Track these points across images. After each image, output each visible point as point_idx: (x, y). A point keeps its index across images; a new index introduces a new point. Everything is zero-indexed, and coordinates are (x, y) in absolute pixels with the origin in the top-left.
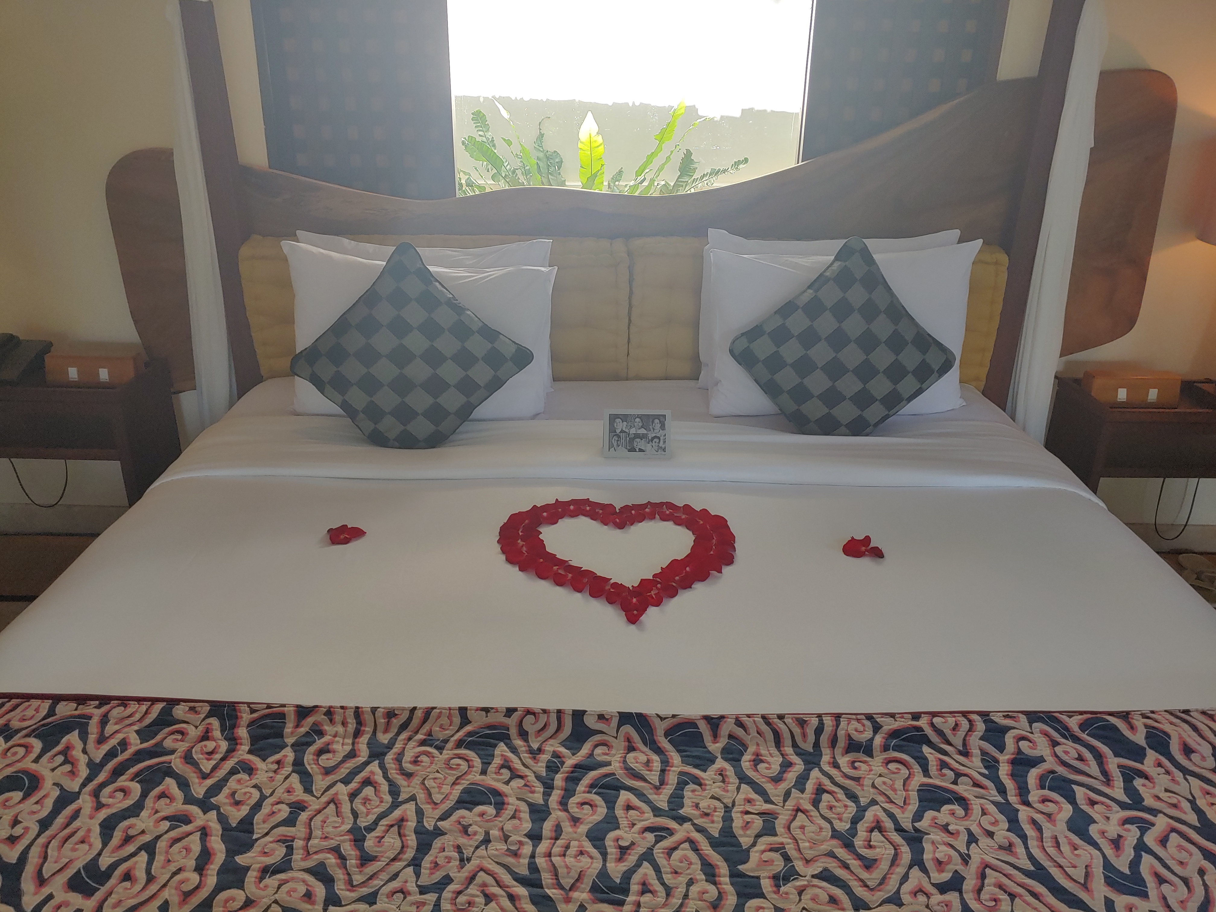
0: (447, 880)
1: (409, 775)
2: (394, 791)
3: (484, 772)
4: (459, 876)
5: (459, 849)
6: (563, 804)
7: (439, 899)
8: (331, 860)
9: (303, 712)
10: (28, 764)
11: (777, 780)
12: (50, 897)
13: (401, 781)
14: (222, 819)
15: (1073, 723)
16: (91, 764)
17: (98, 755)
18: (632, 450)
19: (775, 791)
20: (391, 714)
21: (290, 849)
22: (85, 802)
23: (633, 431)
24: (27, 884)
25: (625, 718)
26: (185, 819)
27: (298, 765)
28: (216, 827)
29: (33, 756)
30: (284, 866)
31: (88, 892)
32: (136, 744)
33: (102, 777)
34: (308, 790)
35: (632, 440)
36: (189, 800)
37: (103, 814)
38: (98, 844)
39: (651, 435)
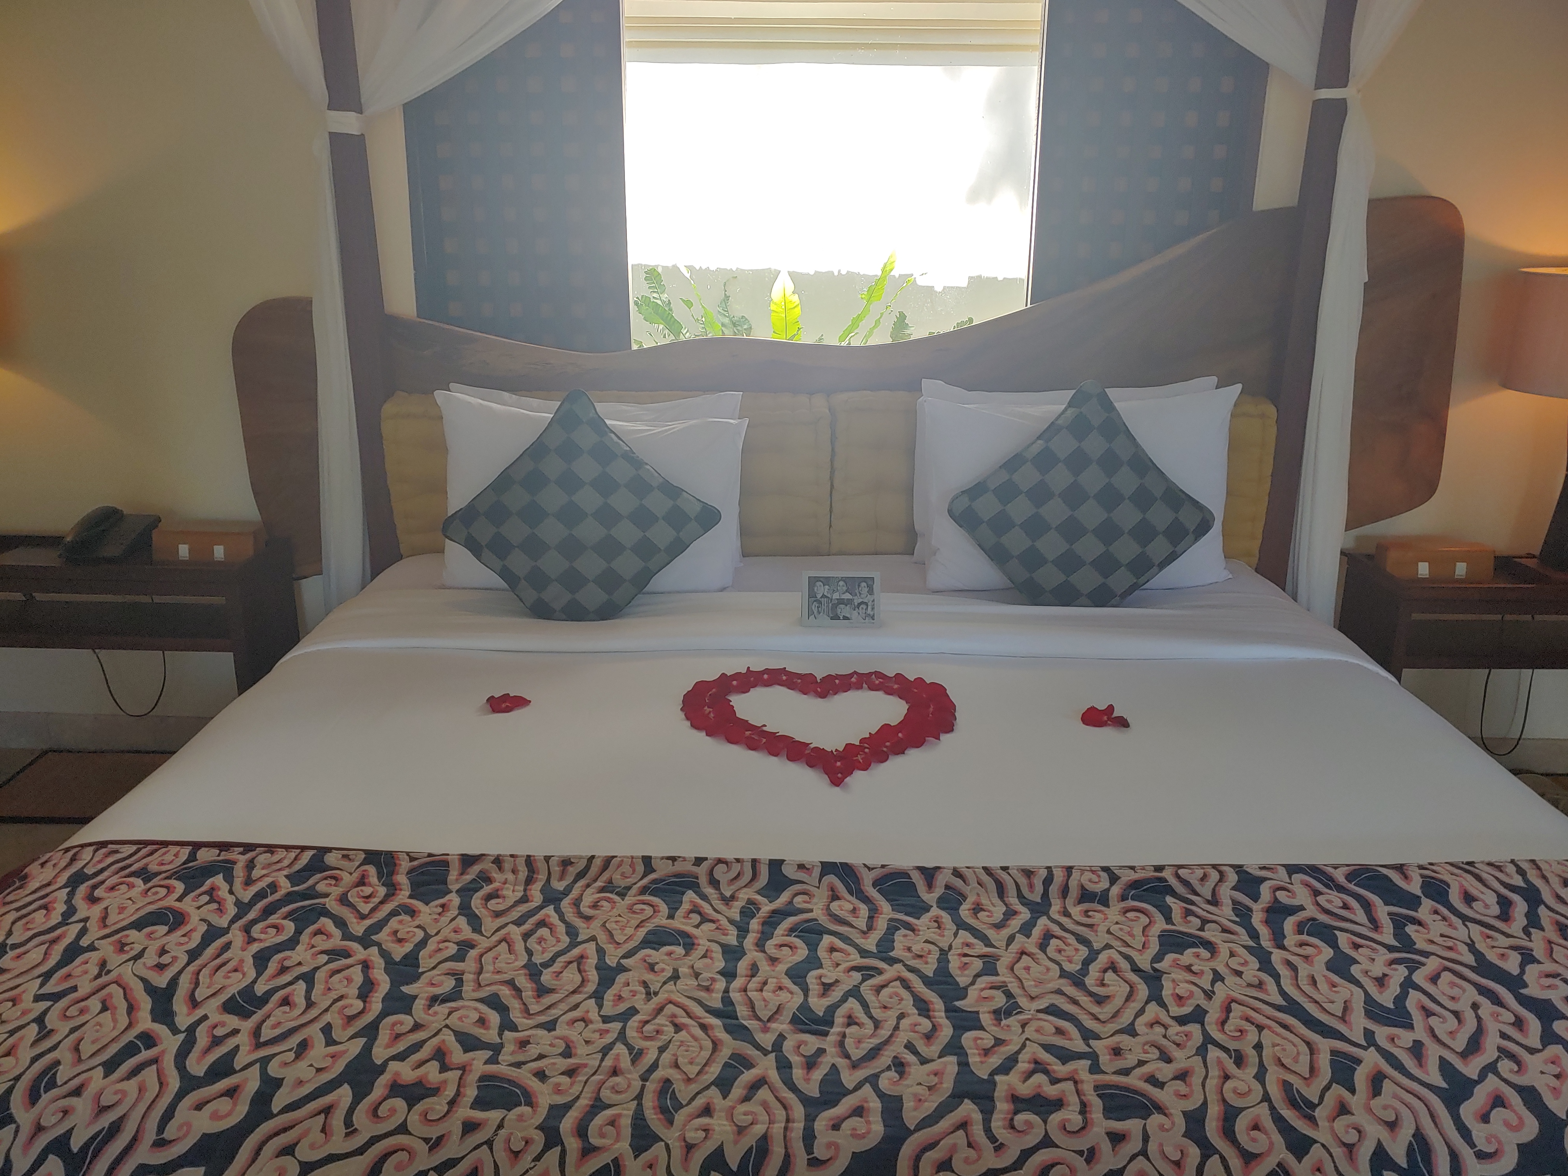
0: (633, 1011)
1: (588, 919)
2: (571, 931)
3: (671, 916)
4: (646, 1009)
5: (645, 984)
6: (760, 946)
7: (624, 1028)
8: (505, 992)
9: (468, 861)
10: (171, 901)
11: (999, 926)
12: (205, 1018)
13: (578, 923)
14: (384, 954)
15: (1340, 876)
16: (238, 903)
17: (247, 895)
18: (836, 617)
19: (998, 937)
20: (566, 863)
21: (460, 982)
22: (236, 936)
23: (836, 596)
24: (179, 1005)
25: (828, 868)
26: (347, 954)
27: (465, 909)
28: (378, 962)
29: (176, 895)
30: (455, 995)
31: (245, 1015)
32: (285, 886)
33: (251, 915)
34: (477, 929)
35: (835, 606)
36: (347, 936)
37: (255, 947)
38: (252, 974)
39: (857, 601)
